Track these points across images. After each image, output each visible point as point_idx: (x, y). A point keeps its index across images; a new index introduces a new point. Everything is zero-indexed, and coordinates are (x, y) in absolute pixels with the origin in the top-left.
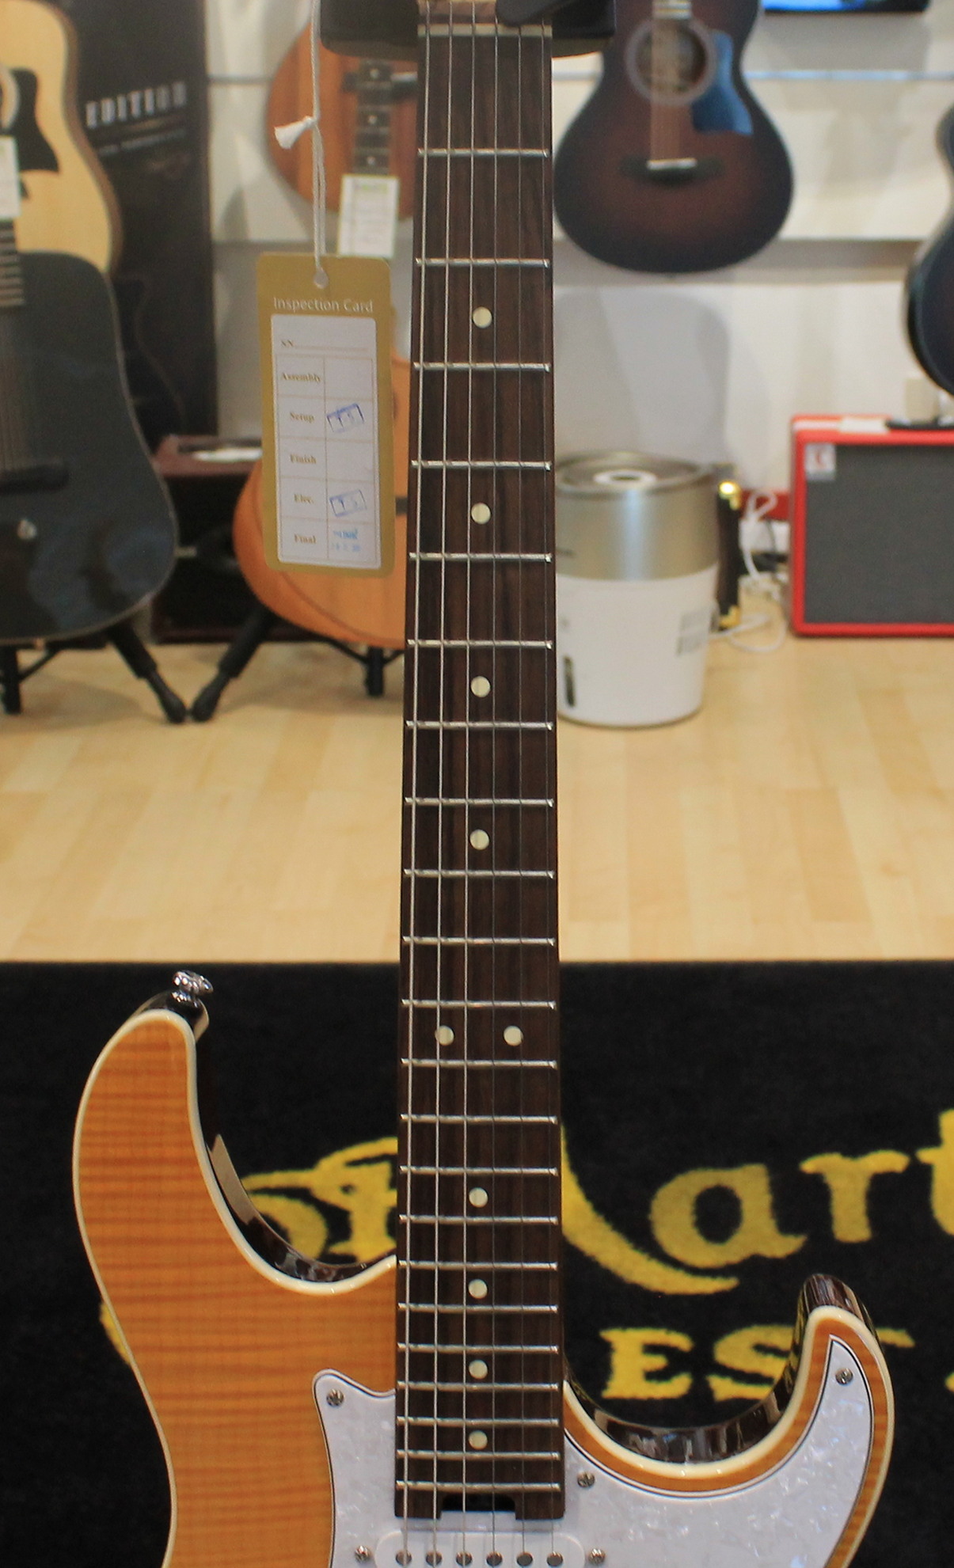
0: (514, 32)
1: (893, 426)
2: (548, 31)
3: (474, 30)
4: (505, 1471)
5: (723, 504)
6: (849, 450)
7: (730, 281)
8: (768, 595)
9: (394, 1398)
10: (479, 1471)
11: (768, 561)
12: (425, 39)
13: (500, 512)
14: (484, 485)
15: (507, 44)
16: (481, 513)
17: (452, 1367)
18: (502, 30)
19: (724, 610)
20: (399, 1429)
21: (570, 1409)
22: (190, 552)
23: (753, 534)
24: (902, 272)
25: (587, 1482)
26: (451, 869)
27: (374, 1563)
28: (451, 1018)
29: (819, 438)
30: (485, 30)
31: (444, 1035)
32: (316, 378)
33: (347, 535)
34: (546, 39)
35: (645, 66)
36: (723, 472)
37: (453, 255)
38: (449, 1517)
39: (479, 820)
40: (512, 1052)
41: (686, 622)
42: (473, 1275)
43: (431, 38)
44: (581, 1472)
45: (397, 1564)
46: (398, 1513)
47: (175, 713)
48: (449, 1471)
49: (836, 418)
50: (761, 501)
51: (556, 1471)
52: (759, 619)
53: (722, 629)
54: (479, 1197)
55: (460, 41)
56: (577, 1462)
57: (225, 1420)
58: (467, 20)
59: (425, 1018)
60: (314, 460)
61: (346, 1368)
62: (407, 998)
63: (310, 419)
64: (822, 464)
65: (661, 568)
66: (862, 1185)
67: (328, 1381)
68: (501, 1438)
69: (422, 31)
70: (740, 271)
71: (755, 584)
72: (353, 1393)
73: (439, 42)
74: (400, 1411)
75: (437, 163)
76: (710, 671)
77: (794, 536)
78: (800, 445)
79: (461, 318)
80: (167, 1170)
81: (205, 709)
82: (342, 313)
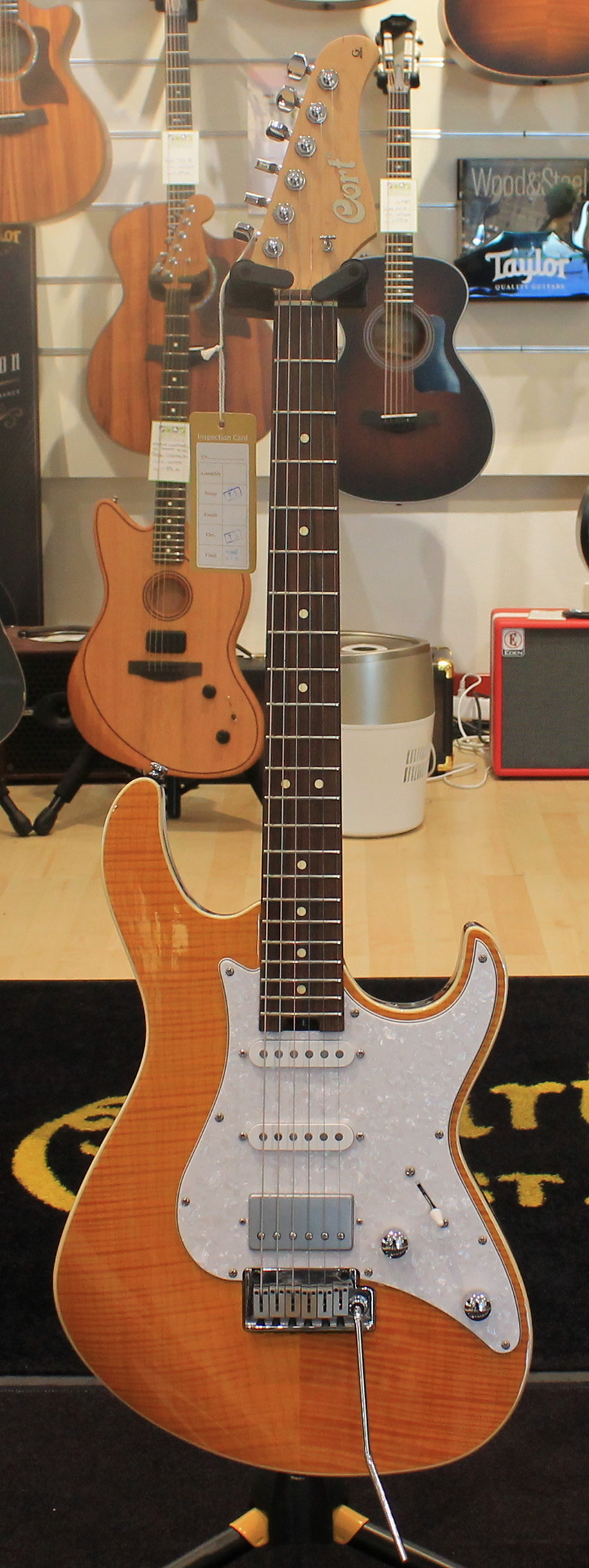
0: (320, 305)
1: (569, 615)
2: (336, 304)
3: (301, 303)
4: (315, 1005)
5: (439, 675)
6: (535, 633)
7: (444, 509)
8: (475, 751)
9: (259, 971)
10: (302, 1005)
11: (477, 727)
12: (277, 307)
13: (313, 531)
14: (306, 518)
15: (317, 310)
16: (304, 531)
17: (289, 952)
18: (314, 303)
19: (441, 760)
20: (262, 984)
21: (347, 977)
22: (30, 712)
23: (463, 707)
24: (578, 502)
25: (355, 1014)
26: (289, 702)
27: (249, 1058)
28: (289, 775)
29: (513, 625)
30: (306, 303)
31: (286, 784)
32: (219, 474)
33: (232, 553)
34: (335, 307)
35: (378, 341)
36: (443, 652)
37: (291, 410)
38: (287, 1034)
39: (303, 677)
40: (318, 792)
41: (410, 757)
42: (299, 904)
43: (292, 307)
44: (353, 1009)
45: (260, 1057)
46: (261, 1029)
47: (22, 828)
48: (287, 1006)
49: (528, 611)
50: (470, 680)
51: (340, 1005)
52: (467, 766)
53: (437, 773)
54: (302, 865)
55: (294, 308)
56: (351, 1004)
57: (175, 985)
58: (297, 298)
59: (277, 775)
60: (216, 515)
61: (235, 957)
62: (268, 766)
63: (215, 494)
64: (515, 644)
65: (392, 715)
66: (532, 1100)
67: (226, 964)
68: (313, 989)
69: (276, 303)
70: (452, 500)
71: (466, 744)
72: (239, 969)
73: (284, 308)
74: (262, 975)
75: (283, 365)
76: (429, 802)
77: (493, 707)
78: (498, 629)
79: (295, 439)
80: (148, 856)
81: (44, 826)
82: (232, 442)
